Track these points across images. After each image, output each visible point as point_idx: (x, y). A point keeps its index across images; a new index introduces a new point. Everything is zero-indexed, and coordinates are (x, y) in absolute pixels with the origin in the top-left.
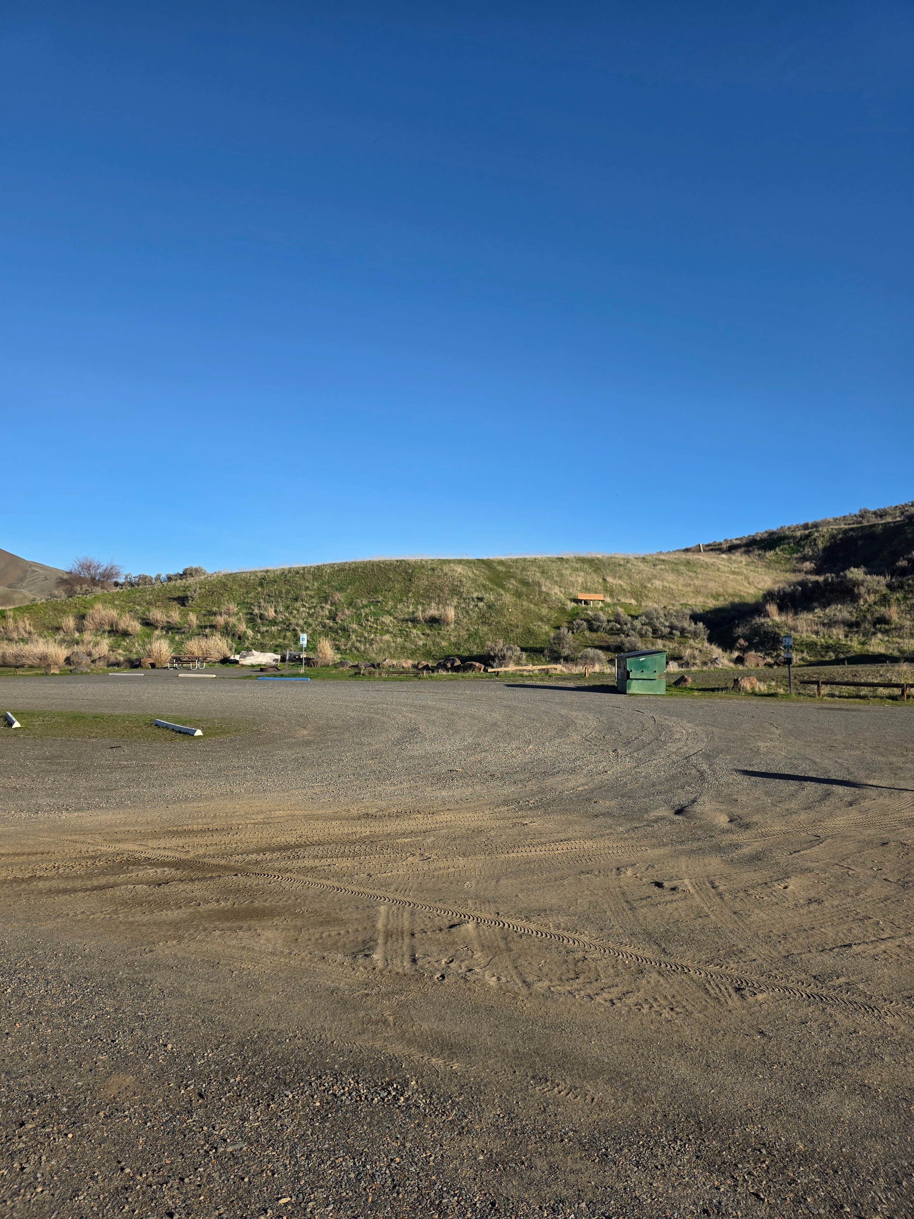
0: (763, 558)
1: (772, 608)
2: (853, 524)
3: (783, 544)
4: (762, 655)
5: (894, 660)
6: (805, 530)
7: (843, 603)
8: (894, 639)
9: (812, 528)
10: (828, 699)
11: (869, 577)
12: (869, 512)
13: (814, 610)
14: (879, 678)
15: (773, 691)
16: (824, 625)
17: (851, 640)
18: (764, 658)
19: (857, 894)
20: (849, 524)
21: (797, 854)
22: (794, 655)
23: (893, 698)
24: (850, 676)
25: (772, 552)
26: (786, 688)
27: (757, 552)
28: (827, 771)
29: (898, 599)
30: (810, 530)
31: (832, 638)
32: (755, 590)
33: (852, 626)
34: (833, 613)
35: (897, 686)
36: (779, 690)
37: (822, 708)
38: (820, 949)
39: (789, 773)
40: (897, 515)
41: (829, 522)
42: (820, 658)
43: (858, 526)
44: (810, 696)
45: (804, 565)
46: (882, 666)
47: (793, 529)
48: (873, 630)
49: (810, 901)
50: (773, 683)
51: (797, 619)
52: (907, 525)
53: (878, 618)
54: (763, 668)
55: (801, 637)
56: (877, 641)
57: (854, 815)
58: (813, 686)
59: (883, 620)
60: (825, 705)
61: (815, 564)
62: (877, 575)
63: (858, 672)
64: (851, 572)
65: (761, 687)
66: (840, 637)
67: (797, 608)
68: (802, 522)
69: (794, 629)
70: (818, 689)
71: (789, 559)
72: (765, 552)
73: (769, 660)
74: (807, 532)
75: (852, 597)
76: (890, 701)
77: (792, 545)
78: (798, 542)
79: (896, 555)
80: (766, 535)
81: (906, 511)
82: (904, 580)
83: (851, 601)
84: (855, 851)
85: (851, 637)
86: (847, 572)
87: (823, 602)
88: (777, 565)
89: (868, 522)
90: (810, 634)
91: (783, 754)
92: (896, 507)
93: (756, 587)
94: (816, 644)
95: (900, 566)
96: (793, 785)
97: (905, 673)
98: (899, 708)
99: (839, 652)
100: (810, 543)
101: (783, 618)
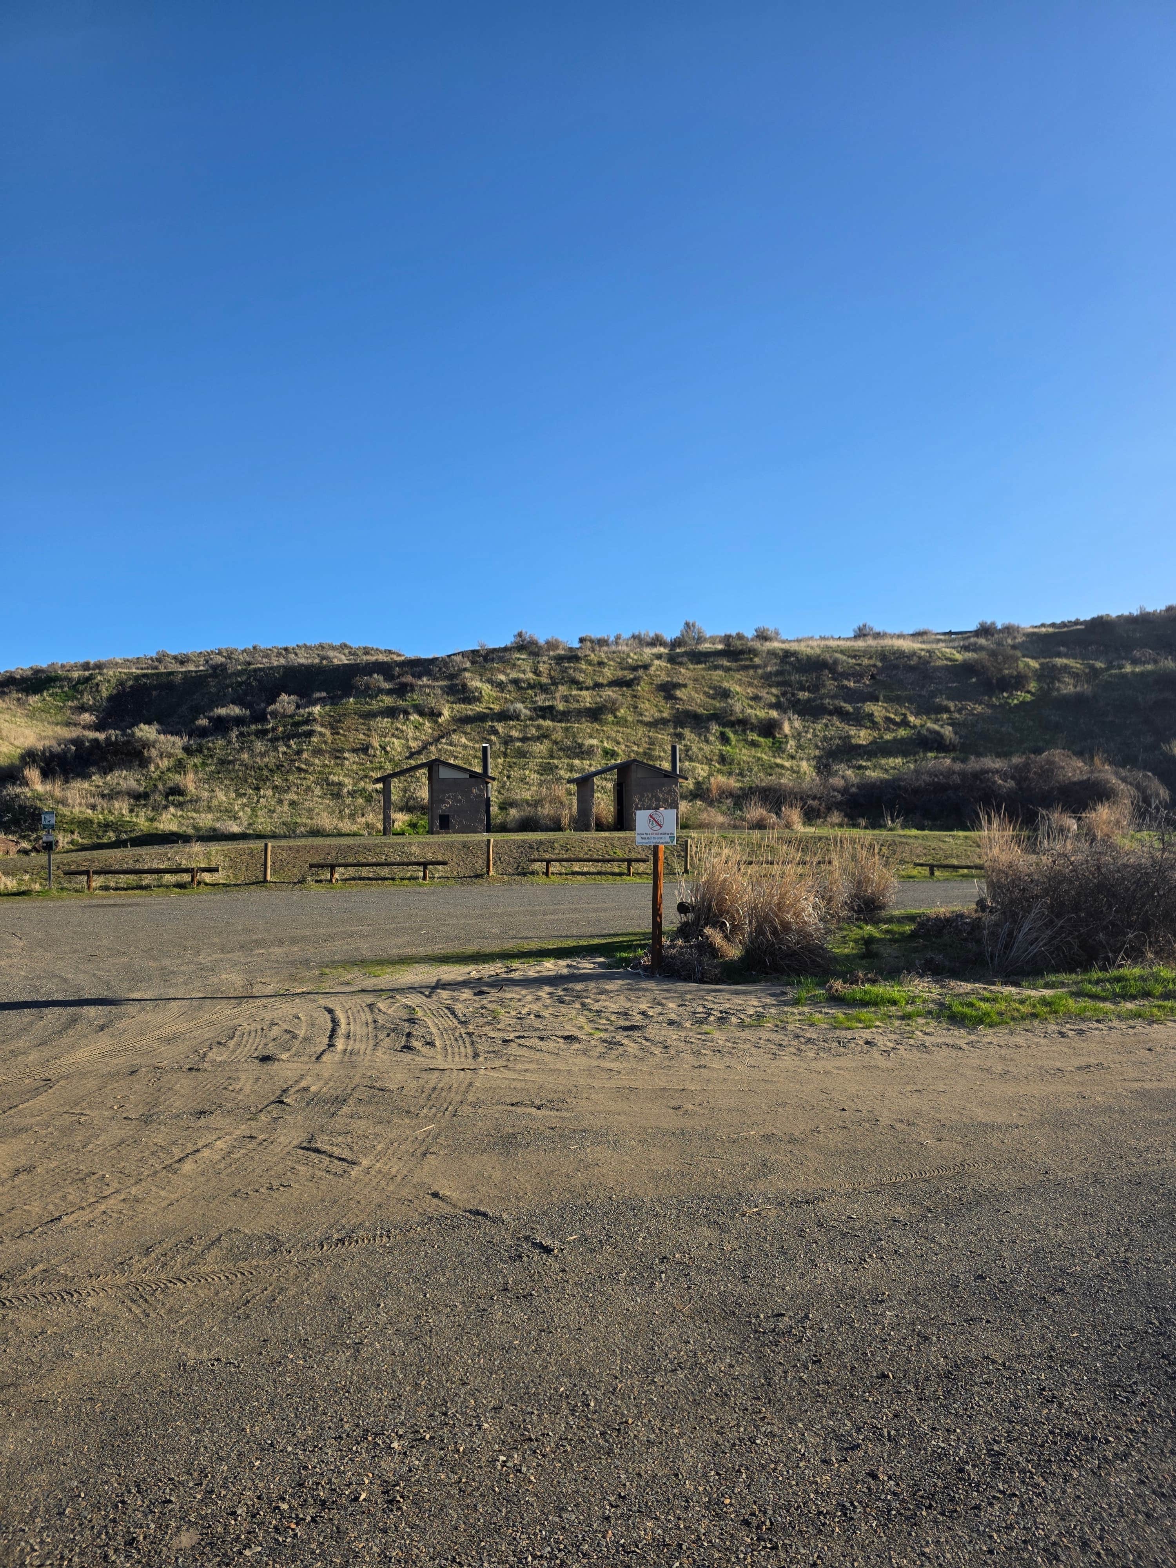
0: (23, 704)
1: (33, 774)
2: (148, 668)
3: (53, 687)
4: (15, 839)
5: (186, 839)
6: (85, 670)
7: (129, 768)
8: (189, 814)
9: (94, 669)
10: (101, 892)
11: (162, 737)
12: (168, 656)
13: (90, 777)
14: (166, 863)
15: (24, 888)
16: (103, 796)
17: (137, 816)
18: (17, 842)
19: (84, 1147)
20: (142, 669)
21: (12, 1112)
22: (60, 838)
23: (181, 886)
24: (131, 862)
25: (37, 697)
26: (44, 883)
27: (15, 695)
28: (80, 988)
29: (195, 765)
30: (90, 672)
31: (113, 814)
32: (11, 747)
33: (139, 798)
34: (115, 781)
35: (186, 871)
36: (33, 886)
37: (90, 906)
38: (17, 1234)
39: (27, 999)
40: (201, 663)
41: (117, 664)
42: (96, 840)
43: (153, 671)
44: (77, 891)
45: (82, 716)
46: (172, 848)
47: (68, 668)
48: (164, 803)
49: (17, 1172)
50: (27, 877)
51: (68, 788)
52: (211, 676)
53: (171, 788)
54: (16, 856)
55: (72, 812)
56: (169, 816)
57: (104, 1041)
58: (82, 877)
59: (177, 791)
60: (94, 902)
61: (97, 717)
62: (172, 735)
63: (140, 855)
64: (141, 730)
65: (8, 883)
66: (124, 812)
67: (69, 773)
68: (82, 660)
69: (63, 802)
70: (88, 881)
71: (62, 708)
72: (27, 696)
73: (25, 845)
74: (87, 673)
75: (140, 761)
76: (178, 890)
77: (66, 689)
78: (74, 686)
79: (197, 711)
80: (29, 673)
81: (211, 659)
82: (204, 742)
83: (140, 766)
84: (94, 1089)
85: (138, 812)
86: (136, 730)
87: (103, 767)
88: (44, 715)
89: (165, 668)
90: (83, 809)
91: (23, 973)
92: (201, 653)
93: (11, 744)
94: (91, 822)
95: (200, 726)
96: (28, 1014)
97: (197, 855)
98: (186, 898)
99: (121, 832)
100: (91, 688)
101: (49, 787)
